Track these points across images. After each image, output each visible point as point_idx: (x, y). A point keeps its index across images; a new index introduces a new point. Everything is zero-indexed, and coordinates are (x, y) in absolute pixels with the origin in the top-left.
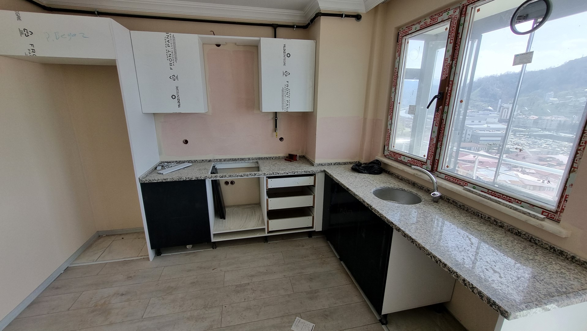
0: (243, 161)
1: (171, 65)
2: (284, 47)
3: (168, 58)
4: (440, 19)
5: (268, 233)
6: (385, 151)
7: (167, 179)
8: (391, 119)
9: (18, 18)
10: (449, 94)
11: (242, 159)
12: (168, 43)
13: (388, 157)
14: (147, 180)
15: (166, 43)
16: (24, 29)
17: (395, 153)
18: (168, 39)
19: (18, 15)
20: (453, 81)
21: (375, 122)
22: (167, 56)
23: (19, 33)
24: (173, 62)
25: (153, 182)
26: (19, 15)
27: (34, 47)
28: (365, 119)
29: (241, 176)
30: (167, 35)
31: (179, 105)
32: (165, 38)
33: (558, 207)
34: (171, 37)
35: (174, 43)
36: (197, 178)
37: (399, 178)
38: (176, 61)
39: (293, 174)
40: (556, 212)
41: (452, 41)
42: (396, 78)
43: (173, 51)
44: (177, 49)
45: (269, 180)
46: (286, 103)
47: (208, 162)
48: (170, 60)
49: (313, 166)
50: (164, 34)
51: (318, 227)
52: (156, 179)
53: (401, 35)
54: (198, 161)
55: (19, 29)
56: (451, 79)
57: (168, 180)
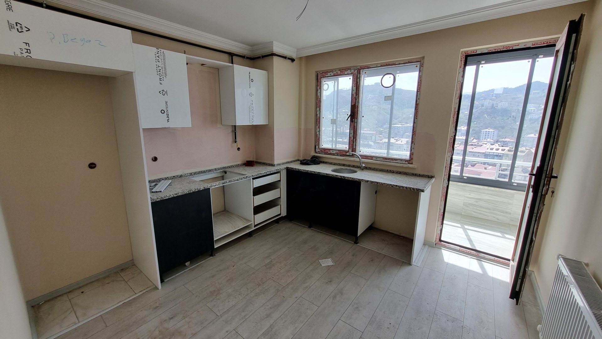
0: (212, 172)
1: (160, 79)
2: (249, 74)
3: (157, 73)
4: (346, 73)
5: (254, 227)
6: (316, 150)
7: (178, 193)
8: (319, 128)
9: (8, 8)
10: (356, 113)
11: (210, 171)
12: (158, 58)
13: (319, 153)
14: (159, 198)
15: (156, 58)
16: (16, 23)
17: (325, 149)
18: (158, 55)
19: (8, 4)
20: (358, 106)
21: (307, 130)
22: (157, 71)
23: (8, 26)
24: (163, 78)
25: (164, 199)
26: (10, 4)
27: (29, 47)
28: (300, 129)
29: (238, 180)
30: (158, 50)
31: (168, 120)
32: (155, 54)
33: (410, 158)
34: (161, 53)
35: (164, 59)
36: (204, 188)
37: (332, 164)
38: (166, 76)
39: (270, 173)
40: (410, 160)
41: (355, 86)
42: (319, 102)
43: (163, 67)
44: (166, 65)
45: (254, 180)
46: (252, 118)
47: (179, 177)
48: (160, 75)
49: (274, 166)
50: (154, 49)
51: (284, 213)
52: (168, 195)
53: (319, 76)
54: (169, 178)
55: (8, 21)
56: (357, 105)
57: (180, 194)
